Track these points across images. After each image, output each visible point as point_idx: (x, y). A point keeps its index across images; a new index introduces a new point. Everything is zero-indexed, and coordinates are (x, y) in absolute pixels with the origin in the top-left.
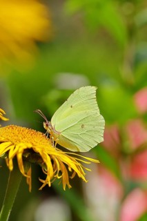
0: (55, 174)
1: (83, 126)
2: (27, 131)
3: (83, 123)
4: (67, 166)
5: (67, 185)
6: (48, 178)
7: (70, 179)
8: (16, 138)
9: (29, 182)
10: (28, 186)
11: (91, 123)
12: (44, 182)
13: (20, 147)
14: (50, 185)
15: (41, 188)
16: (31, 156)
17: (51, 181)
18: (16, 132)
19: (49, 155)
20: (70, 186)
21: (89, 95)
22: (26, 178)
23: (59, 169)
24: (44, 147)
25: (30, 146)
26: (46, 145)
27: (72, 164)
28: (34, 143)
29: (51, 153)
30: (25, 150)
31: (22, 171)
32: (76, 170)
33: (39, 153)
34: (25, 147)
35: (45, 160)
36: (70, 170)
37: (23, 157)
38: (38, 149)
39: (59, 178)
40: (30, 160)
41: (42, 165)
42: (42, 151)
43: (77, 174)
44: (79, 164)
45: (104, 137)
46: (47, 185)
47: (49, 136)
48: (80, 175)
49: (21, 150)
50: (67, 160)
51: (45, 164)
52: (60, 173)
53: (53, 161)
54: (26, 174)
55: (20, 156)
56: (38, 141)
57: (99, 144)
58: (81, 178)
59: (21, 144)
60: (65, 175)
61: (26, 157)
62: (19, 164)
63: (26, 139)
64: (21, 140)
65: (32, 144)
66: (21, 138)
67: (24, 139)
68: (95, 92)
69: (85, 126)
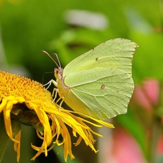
0: (54, 139)
1: (103, 87)
4: (70, 130)
5: (69, 156)
6: (45, 145)
7: (73, 146)
8: (2, 88)
10: (16, 153)
12: (37, 149)
13: (8, 101)
14: (46, 154)
18: (4, 80)
19: (47, 113)
20: (73, 157)
21: (125, 52)
25: (22, 100)
26: (44, 100)
27: (79, 129)
28: (28, 96)
29: (48, 111)
30: (14, 105)
32: (83, 135)
33: (33, 110)
34: (16, 102)
36: (75, 135)
37: (11, 114)
38: (32, 105)
39: (59, 145)
40: (20, 120)
41: (36, 127)
42: (39, 107)
43: (83, 141)
44: (88, 128)
46: (43, 154)
48: (87, 143)
49: (10, 105)
50: (71, 121)
51: (41, 126)
52: (61, 139)
53: (51, 122)
54: (14, 138)
55: (7, 114)
56: (33, 94)
59: (10, 98)
61: (16, 114)
62: (6, 124)
63: (17, 90)
64: (10, 92)
65: (25, 97)
66: (10, 89)
67: (14, 90)
68: (134, 50)
69: (106, 88)
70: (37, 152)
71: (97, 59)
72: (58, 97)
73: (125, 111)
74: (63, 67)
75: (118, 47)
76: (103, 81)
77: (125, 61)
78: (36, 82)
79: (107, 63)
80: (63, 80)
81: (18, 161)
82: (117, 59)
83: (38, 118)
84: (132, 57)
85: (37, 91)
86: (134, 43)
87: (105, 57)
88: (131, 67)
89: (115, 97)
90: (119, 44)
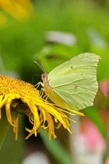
1: (76, 87)
2: (16, 82)
4: (53, 117)
6: (35, 128)
7: (55, 129)
8: (4, 88)
9: (16, 131)
13: (8, 97)
14: (36, 135)
15: (27, 138)
16: (19, 105)
17: (37, 131)
18: (6, 82)
19: (36, 106)
20: (55, 137)
21: (91, 62)
22: (13, 127)
23: (45, 120)
25: (18, 96)
26: (34, 97)
27: (59, 117)
28: (22, 94)
29: (37, 104)
30: (13, 100)
31: (10, 120)
32: (62, 121)
33: (26, 104)
35: (32, 111)
36: (56, 121)
37: (11, 107)
38: (26, 100)
39: (45, 128)
40: (18, 110)
41: (29, 115)
42: (30, 102)
43: (62, 125)
44: (65, 116)
46: (34, 135)
48: (65, 127)
49: (10, 100)
50: (53, 111)
51: (32, 114)
52: (46, 124)
53: (39, 112)
54: (13, 123)
55: (8, 106)
56: (27, 92)
58: (66, 130)
59: (10, 95)
60: (51, 125)
61: (14, 106)
62: (7, 113)
63: (15, 89)
64: (10, 90)
65: (21, 95)
66: (10, 88)
67: (13, 90)
68: (98, 61)
69: (78, 88)
70: (29, 133)
71: (72, 67)
72: (44, 94)
73: (92, 104)
74: (48, 73)
75: (87, 59)
76: (76, 83)
77: (92, 69)
78: (28, 84)
79: (79, 70)
80: (47, 82)
81: (16, 139)
82: (86, 67)
83: (30, 110)
84: (97, 66)
85: (29, 90)
86: (98, 56)
87: (77, 66)
88: (96, 73)
89: (85, 95)
90: (87, 57)
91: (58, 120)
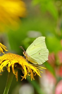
0: (28, 74)
1: (39, 53)
2: (16, 55)
3: (39, 52)
4: (33, 70)
5: (33, 79)
6: (25, 76)
7: (34, 76)
8: (11, 58)
9: (17, 77)
10: (16, 79)
11: (43, 52)
12: (23, 77)
13: (13, 62)
14: (25, 79)
15: (22, 80)
16: (18, 66)
17: (26, 77)
18: (11, 56)
19: (25, 66)
20: (34, 79)
22: (15, 75)
23: (29, 72)
24: (23, 62)
25: (17, 62)
27: (35, 70)
28: (19, 61)
29: (26, 65)
31: (14, 72)
32: (37, 72)
33: (21, 65)
34: (15, 62)
35: (23, 68)
36: (34, 72)
37: (14, 67)
38: (21, 63)
39: (29, 75)
40: (17, 68)
41: (22, 70)
43: (37, 74)
44: (38, 70)
45: (48, 58)
46: (24, 78)
47: (25, 58)
48: (38, 74)
49: (13, 64)
50: (33, 68)
51: (23, 70)
52: (30, 73)
53: (27, 68)
54: (15, 74)
56: (21, 60)
57: (46, 61)
60: (32, 74)
62: (13, 70)
63: (16, 59)
65: (18, 61)
66: (13, 59)
68: (45, 39)
71: (35, 45)
78: (21, 56)
81: (17, 81)
84: (45, 41)
91: (35, 72)
